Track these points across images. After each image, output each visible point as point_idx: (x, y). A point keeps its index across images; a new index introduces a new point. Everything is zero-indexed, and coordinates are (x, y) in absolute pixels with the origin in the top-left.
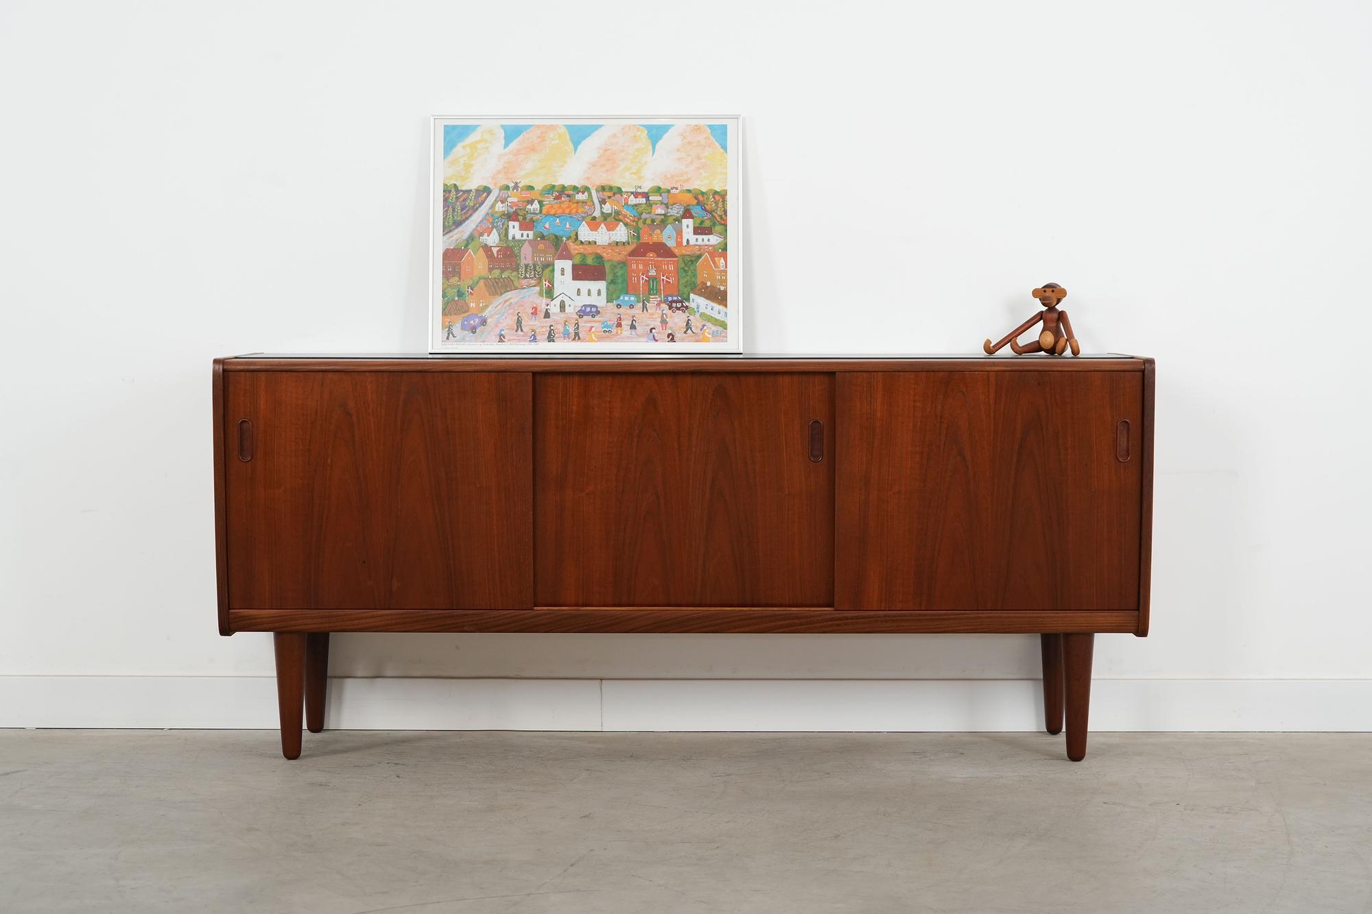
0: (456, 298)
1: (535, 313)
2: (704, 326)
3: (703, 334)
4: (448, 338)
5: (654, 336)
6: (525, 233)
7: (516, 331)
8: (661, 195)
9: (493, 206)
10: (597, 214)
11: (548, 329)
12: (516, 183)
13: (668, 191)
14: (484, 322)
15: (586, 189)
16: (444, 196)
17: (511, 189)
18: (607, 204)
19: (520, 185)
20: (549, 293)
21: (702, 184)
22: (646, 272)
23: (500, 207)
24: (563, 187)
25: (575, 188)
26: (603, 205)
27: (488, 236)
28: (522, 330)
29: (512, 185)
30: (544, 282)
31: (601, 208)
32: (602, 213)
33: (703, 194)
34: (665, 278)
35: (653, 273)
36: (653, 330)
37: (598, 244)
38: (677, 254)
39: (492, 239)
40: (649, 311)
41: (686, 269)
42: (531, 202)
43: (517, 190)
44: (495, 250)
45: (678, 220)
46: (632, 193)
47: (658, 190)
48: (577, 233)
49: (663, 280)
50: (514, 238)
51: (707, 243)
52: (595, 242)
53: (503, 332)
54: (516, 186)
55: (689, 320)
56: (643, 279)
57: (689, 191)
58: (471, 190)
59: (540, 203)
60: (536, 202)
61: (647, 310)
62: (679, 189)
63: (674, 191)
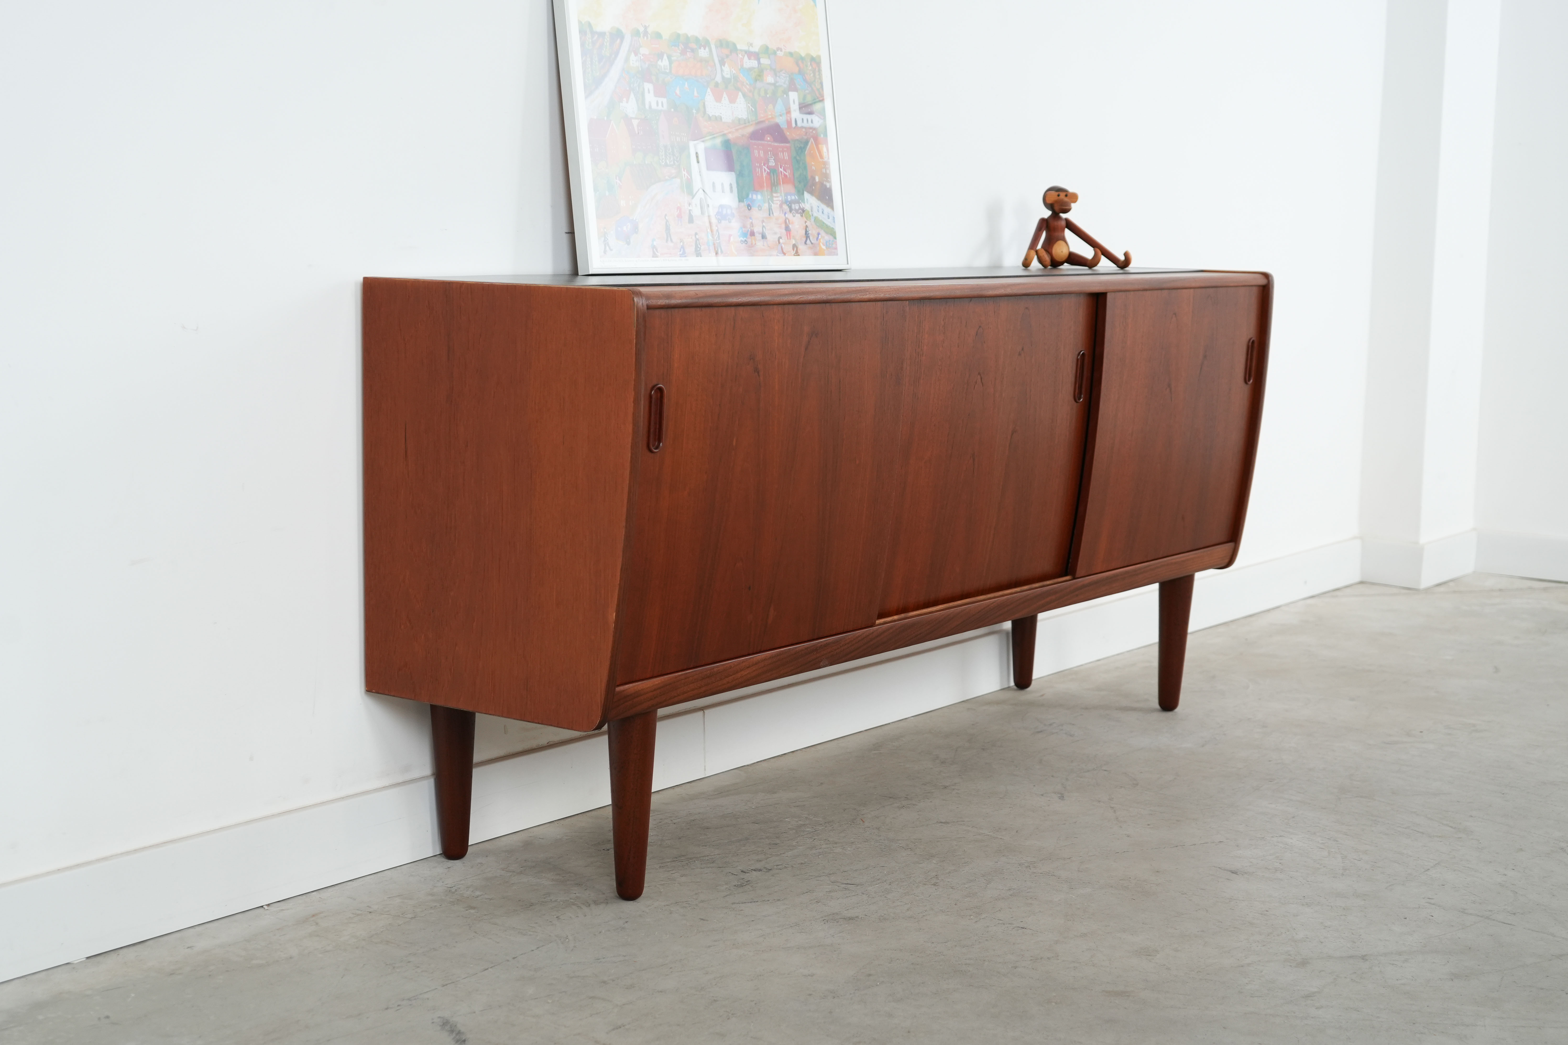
0: (607, 193)
1: (680, 216)
2: (819, 234)
3: (819, 244)
4: (605, 252)
5: (782, 247)
6: (660, 100)
7: (667, 241)
8: (769, 58)
9: (627, 60)
10: (718, 79)
11: (694, 237)
12: (646, 27)
13: (775, 53)
14: (635, 229)
15: (706, 44)
16: (580, 38)
17: (642, 35)
18: (726, 65)
19: (650, 30)
20: (688, 188)
21: (800, 47)
22: (767, 162)
23: (634, 62)
24: (687, 38)
25: (697, 40)
26: (723, 67)
27: (627, 102)
28: (671, 241)
29: (642, 29)
30: (683, 172)
31: (722, 70)
32: (723, 77)
33: (802, 59)
34: (782, 170)
35: (772, 163)
36: (781, 240)
37: (723, 120)
38: (789, 138)
39: (630, 107)
40: (774, 214)
41: (798, 158)
42: (660, 56)
43: (647, 38)
44: (635, 122)
45: (786, 92)
46: (746, 52)
47: (766, 50)
48: (704, 104)
49: (781, 172)
50: (650, 107)
51: (810, 125)
52: (721, 118)
53: (655, 243)
54: (646, 33)
55: (807, 226)
56: (765, 170)
57: (791, 54)
58: (605, 33)
59: (669, 57)
60: (665, 57)
61: (773, 213)
62: (783, 50)
63: (779, 53)
